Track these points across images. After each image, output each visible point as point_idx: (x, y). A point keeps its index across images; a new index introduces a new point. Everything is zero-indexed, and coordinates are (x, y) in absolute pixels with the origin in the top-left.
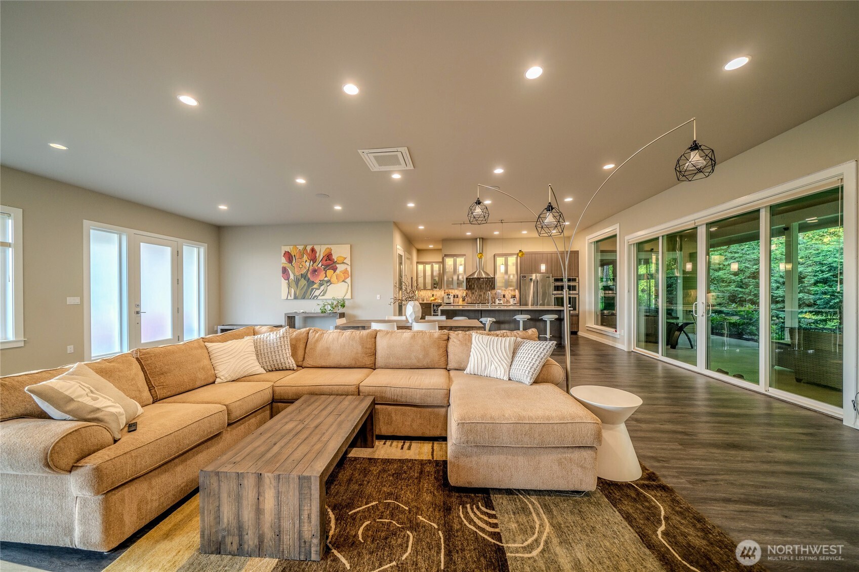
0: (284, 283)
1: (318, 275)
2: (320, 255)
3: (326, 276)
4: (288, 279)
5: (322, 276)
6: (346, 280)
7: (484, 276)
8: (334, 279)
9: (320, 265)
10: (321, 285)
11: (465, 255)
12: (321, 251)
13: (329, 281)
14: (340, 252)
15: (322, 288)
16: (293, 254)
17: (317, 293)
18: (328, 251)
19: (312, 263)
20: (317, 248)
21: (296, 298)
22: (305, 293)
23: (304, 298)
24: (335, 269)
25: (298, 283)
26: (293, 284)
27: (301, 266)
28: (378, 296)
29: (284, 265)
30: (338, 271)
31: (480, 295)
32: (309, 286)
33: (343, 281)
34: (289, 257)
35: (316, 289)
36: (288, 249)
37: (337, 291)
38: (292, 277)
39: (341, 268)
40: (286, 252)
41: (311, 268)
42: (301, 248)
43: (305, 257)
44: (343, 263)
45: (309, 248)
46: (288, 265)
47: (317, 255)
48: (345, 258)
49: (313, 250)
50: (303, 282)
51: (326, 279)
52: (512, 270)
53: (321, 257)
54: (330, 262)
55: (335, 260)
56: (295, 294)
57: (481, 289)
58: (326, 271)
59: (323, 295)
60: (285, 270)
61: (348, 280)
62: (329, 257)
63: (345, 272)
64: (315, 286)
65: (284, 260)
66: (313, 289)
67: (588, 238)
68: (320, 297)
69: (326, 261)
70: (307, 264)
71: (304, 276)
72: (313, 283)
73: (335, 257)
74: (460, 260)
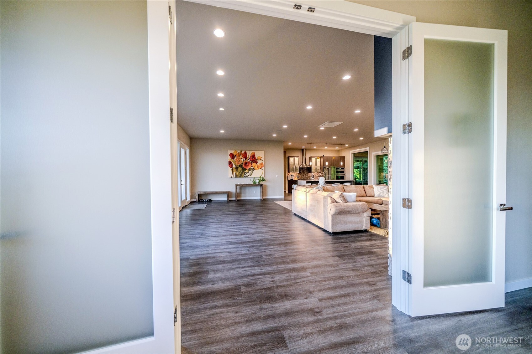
0: (230, 169)
1: (248, 165)
2: (249, 156)
3: (252, 166)
4: (232, 167)
5: (250, 166)
6: (262, 168)
7: (305, 167)
8: (256, 167)
9: (249, 161)
10: (249, 170)
11: (298, 157)
12: (249, 154)
13: (253, 169)
14: (259, 154)
15: (250, 172)
16: (235, 155)
17: (247, 174)
18: (253, 154)
19: (245, 159)
20: (247, 152)
21: (236, 177)
22: (241, 174)
23: (241, 177)
24: (256, 163)
25: (237, 169)
26: (235, 170)
27: (239, 161)
28: (277, 176)
29: (230, 160)
30: (258, 164)
31: (304, 176)
32: (243, 172)
33: (261, 169)
34: (232, 156)
35: (247, 172)
36: (232, 152)
37: (257, 174)
38: (234, 166)
39: (259, 162)
40: (230, 153)
41: (244, 162)
42: (239, 151)
43: (241, 156)
44: (261, 160)
45: (243, 152)
46: (232, 160)
47: (248, 156)
48: (262, 158)
49: (245, 153)
50: (240, 169)
51: (252, 167)
52: (318, 164)
53: (250, 157)
54: (254, 160)
55: (257, 158)
56: (236, 175)
57: (304, 172)
58: (252, 164)
59: (250, 175)
60: (230, 163)
61: (263, 168)
62: (253, 156)
63: (262, 164)
64: (246, 171)
65: (229, 157)
66: (245, 173)
67: (351, 151)
68: (249, 177)
69: (252, 158)
70: (242, 160)
71: (241, 166)
72: (246, 169)
73: (256, 157)
74: (297, 159)
